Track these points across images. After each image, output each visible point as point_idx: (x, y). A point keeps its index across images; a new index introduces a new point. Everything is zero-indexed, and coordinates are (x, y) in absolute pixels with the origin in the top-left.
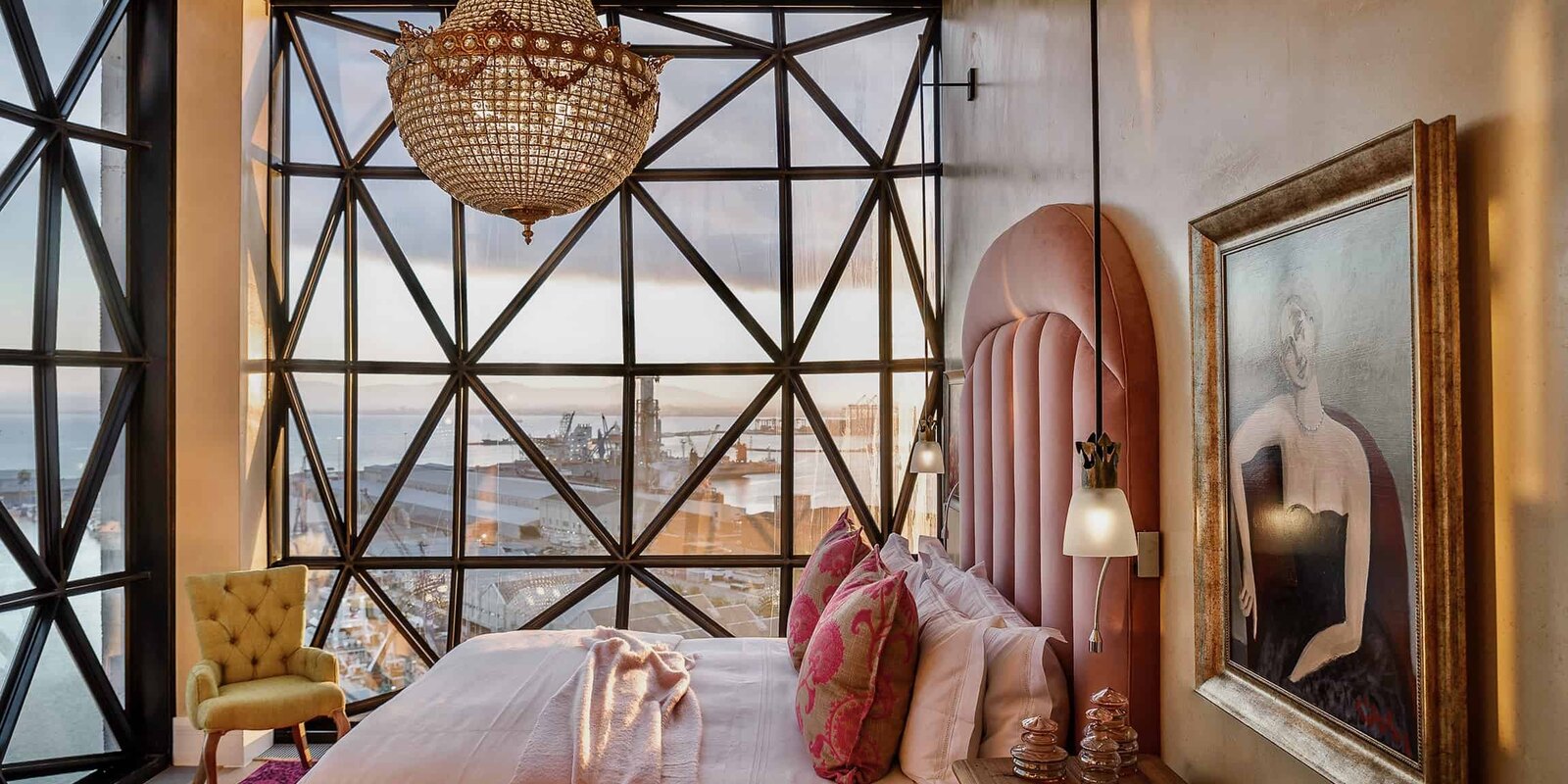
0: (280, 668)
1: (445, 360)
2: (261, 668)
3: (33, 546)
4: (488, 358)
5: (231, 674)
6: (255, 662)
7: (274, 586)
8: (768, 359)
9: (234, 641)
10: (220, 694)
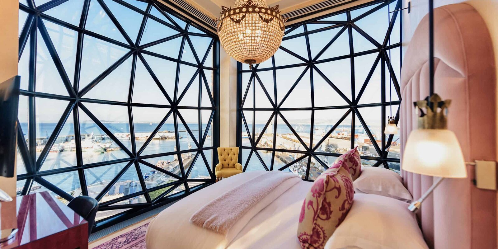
0: (233, 167)
1: (273, 108)
2: (229, 166)
3: (197, 140)
4: (281, 107)
5: (224, 166)
6: (228, 165)
7: (233, 150)
8: (348, 104)
9: (225, 160)
10: (220, 170)
